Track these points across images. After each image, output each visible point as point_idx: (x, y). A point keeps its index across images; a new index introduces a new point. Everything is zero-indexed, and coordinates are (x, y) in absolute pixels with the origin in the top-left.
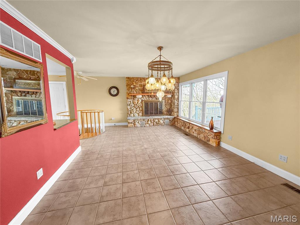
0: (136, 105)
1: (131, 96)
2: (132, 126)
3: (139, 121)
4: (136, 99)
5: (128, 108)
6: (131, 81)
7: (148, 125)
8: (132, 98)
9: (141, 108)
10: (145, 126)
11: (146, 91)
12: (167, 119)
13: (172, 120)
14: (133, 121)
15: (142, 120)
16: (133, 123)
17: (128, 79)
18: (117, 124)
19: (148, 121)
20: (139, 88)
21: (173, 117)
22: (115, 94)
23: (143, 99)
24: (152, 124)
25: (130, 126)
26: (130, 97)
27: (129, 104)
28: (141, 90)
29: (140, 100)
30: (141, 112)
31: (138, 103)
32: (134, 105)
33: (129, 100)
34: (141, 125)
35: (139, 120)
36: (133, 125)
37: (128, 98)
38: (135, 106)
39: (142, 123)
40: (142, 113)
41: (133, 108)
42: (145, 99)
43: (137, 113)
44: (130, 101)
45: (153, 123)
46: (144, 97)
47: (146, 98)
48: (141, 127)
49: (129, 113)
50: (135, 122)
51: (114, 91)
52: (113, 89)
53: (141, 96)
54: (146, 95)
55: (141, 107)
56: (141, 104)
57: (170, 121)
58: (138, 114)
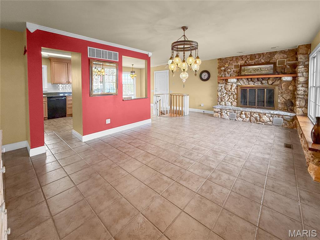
0: (229, 91)
1: (223, 80)
2: (218, 116)
3: (227, 112)
4: (229, 84)
5: (219, 94)
6: (223, 62)
7: (240, 119)
8: (224, 82)
9: (235, 96)
10: (236, 120)
11: (243, 73)
12: (279, 117)
13: (288, 120)
14: (220, 110)
15: (231, 111)
16: (219, 112)
17: (220, 60)
18: (206, 112)
19: (241, 114)
20: (234, 69)
21: (293, 114)
22: (205, 79)
23: (239, 84)
24: (248, 119)
25: (215, 116)
26: (221, 82)
27: (220, 90)
28: (236, 72)
29: (235, 85)
30: (236, 101)
31: (231, 89)
32: (227, 91)
33: (220, 85)
34: (231, 117)
35: (228, 110)
36: (220, 116)
37: (219, 83)
38: (228, 93)
39: (231, 115)
40: (237, 103)
41: (224, 95)
42: (243, 84)
43: (229, 101)
44: (222, 87)
45: (250, 118)
46: (241, 82)
47: (244, 82)
48: (230, 119)
49: (220, 100)
50: (222, 112)
51: (205, 76)
52: (204, 73)
53: (235, 80)
54: (244, 79)
55: (236, 94)
56: (236, 90)
57: (284, 120)
58: (231, 103)
